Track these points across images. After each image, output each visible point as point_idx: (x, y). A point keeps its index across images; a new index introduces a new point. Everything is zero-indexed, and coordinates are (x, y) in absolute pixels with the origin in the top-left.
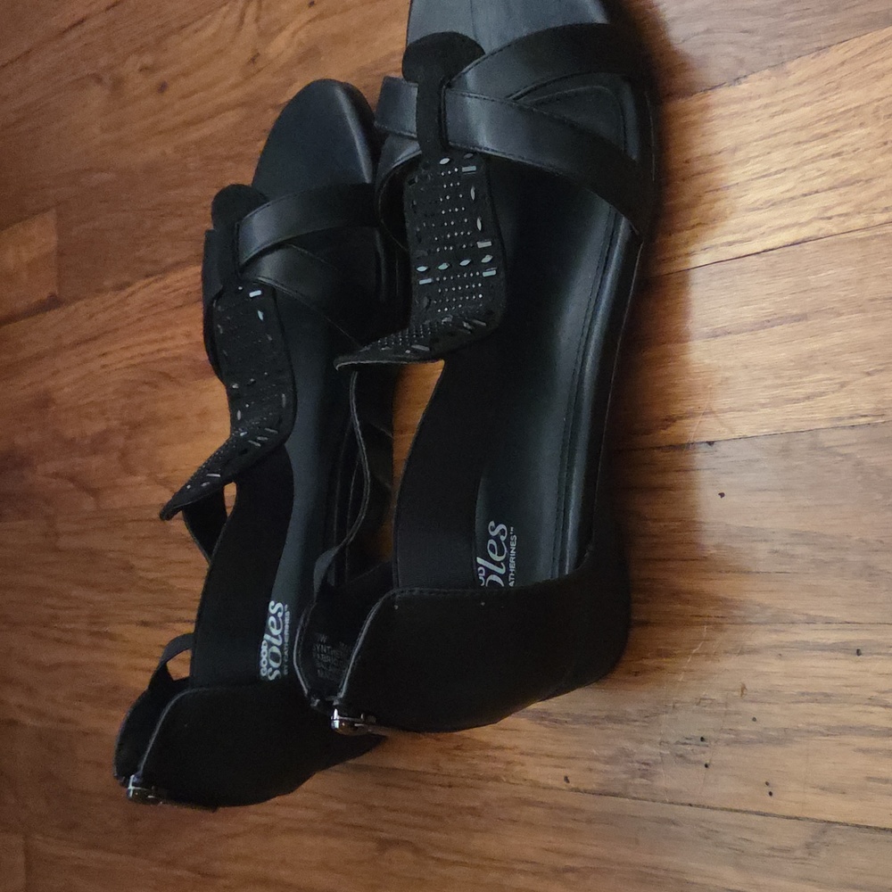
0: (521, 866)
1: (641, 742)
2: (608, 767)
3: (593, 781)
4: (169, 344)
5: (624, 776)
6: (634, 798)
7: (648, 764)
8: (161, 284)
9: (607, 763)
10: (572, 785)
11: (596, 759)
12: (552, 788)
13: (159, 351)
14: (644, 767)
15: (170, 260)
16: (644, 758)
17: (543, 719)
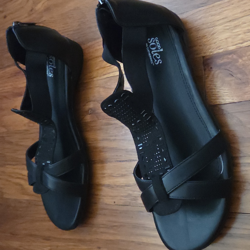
0: (102, 226)
1: (134, 191)
2: (125, 198)
3: (122, 202)
4: (6, 88)
5: (130, 200)
6: (132, 206)
7: (135, 197)
8: (4, 71)
9: (125, 197)
10: (116, 204)
11: (122, 196)
12: (111, 205)
13: (3, 90)
14: (135, 198)
15: (7, 65)
16: (135, 195)
17: (109, 187)
